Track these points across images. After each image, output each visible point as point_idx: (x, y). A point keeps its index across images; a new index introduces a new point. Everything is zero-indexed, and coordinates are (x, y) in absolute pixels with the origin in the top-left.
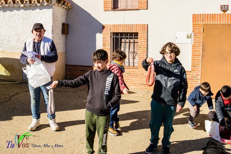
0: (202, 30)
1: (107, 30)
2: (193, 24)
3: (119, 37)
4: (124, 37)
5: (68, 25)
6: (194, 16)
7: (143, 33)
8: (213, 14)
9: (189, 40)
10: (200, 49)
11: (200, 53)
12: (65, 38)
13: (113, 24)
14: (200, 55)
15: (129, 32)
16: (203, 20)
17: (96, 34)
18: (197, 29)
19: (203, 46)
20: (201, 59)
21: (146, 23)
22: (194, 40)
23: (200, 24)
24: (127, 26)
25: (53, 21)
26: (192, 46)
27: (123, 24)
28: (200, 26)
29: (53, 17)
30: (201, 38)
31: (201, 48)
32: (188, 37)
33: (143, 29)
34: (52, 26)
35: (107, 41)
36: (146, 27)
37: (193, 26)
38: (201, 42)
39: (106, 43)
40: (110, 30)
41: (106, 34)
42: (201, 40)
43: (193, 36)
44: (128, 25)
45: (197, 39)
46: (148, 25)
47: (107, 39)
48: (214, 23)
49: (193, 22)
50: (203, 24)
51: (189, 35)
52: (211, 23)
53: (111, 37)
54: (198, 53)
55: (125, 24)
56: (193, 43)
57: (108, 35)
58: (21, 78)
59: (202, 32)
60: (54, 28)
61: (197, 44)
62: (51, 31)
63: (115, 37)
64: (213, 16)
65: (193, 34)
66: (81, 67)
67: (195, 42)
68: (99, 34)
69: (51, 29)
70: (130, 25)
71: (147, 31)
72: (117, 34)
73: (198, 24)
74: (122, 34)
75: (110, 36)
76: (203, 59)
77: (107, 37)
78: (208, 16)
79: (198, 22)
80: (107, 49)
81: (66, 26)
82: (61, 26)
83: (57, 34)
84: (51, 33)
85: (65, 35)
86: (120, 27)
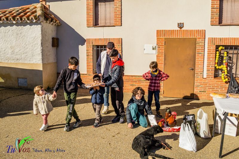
0: (164, 43)
1: (90, 44)
2: (157, 38)
3: (100, 49)
4: (103, 49)
5: (58, 39)
6: (158, 32)
7: (119, 46)
8: (172, 30)
9: (154, 51)
10: (162, 58)
11: (163, 62)
12: (56, 50)
13: (95, 38)
14: (162, 64)
16: (164, 35)
18: (160, 42)
19: (165, 56)
20: (163, 66)
21: (120, 37)
22: (158, 51)
23: (162, 38)
25: (42, 36)
26: (157, 56)
27: (102, 38)
28: (162, 40)
29: (42, 32)
30: (163, 49)
31: (164, 57)
32: (153, 49)
33: (119, 42)
34: (42, 40)
35: (90, 52)
36: (121, 40)
37: (157, 40)
38: (163, 53)
39: (89, 54)
40: (92, 43)
42: (163, 51)
43: (157, 48)
44: (106, 39)
45: (160, 50)
46: (122, 39)
48: (173, 37)
49: (157, 37)
50: (165, 38)
51: (154, 47)
52: (171, 37)
54: (161, 62)
55: (104, 38)
56: (157, 54)
57: (90, 47)
58: (17, 85)
59: (164, 45)
61: (160, 54)
62: (40, 44)
63: (96, 49)
64: (172, 32)
65: (157, 46)
67: (159, 53)
70: (108, 39)
71: (122, 44)
72: (98, 46)
73: (161, 38)
74: (102, 46)
75: (92, 48)
76: (165, 66)
77: (90, 49)
78: (168, 32)
79: (161, 37)
80: (90, 59)
81: (55, 40)
82: (51, 40)
83: (47, 47)
84: (40, 46)
85: (56, 48)
86: (100, 41)
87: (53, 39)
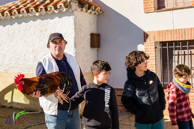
1: (150, 39)
3: (167, 47)
4: (174, 47)
5: (98, 35)
12: (96, 52)
15: (181, 40)
17: (138, 46)
24: (177, 31)
25: (75, 32)
27: (172, 29)
29: (75, 26)
34: (75, 38)
35: (151, 54)
40: (155, 38)
41: (149, 45)
44: (179, 29)
47: (151, 51)
53: (156, 48)
55: (175, 29)
57: (151, 46)
60: (77, 40)
62: (73, 44)
63: (161, 47)
66: (118, 91)
68: (141, 45)
69: (73, 42)
72: (163, 44)
74: (171, 43)
75: (154, 47)
77: (151, 48)
80: (152, 65)
81: (95, 36)
82: (89, 37)
83: (83, 48)
84: (73, 47)
85: (96, 48)
86: (168, 34)
87: (92, 35)
